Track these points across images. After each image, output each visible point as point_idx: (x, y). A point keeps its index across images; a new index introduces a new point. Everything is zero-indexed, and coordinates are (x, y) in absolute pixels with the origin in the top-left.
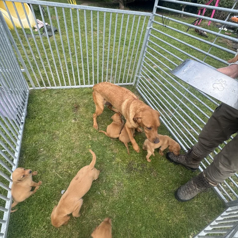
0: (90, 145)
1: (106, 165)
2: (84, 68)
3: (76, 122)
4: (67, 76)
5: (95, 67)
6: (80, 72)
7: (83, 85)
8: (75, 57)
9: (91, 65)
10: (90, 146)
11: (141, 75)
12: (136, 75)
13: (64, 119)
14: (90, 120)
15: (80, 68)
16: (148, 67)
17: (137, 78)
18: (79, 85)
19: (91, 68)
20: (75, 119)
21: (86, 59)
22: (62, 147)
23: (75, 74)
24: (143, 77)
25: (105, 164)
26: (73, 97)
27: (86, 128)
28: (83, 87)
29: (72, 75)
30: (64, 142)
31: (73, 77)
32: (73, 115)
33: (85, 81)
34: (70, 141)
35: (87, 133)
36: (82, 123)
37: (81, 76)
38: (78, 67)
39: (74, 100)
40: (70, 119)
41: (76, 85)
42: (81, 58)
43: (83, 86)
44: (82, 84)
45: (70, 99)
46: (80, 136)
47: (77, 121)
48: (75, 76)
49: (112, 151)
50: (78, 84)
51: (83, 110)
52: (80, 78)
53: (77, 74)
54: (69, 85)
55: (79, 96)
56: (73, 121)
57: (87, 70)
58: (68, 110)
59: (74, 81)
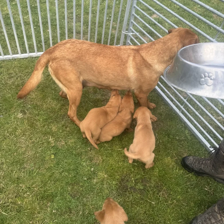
0: (53, 154)
1: (82, 186)
2: (34, 23)
3: (26, 117)
4: (5, 38)
5: (53, 20)
6: (28, 31)
7: (34, 52)
8: (16, 4)
9: (45, 18)
10: (53, 157)
11: (133, 32)
12: (124, 32)
13: (4, 113)
14: (50, 112)
15: (27, 24)
16: (143, 17)
17: (126, 36)
18: (26, 52)
19: (45, 24)
20: (24, 111)
21: (36, 7)
22: (4, 161)
23: (17, 34)
24: (136, 35)
25: (81, 184)
26: (17, 74)
27: (44, 126)
28: (34, 56)
29: (13, 35)
30: (7, 152)
31: (14, 39)
32: (19, 105)
33: (37, 46)
34: (16, 150)
35: (46, 134)
36: (37, 118)
37: (29, 37)
38: (22, 22)
39: (19, 79)
40: (14, 112)
41: (22, 53)
42: (27, 7)
43: (34, 54)
44: (32, 50)
45: (12, 77)
46: (34, 139)
47: (28, 115)
48: (18, 38)
49: (91, 161)
50: (24, 51)
51: (36, 95)
52: (28, 41)
53: (22, 33)
54: (9, 54)
55: (27, 72)
56: (20, 115)
57: (39, 26)
58: (9, 97)
59: (16, 47)
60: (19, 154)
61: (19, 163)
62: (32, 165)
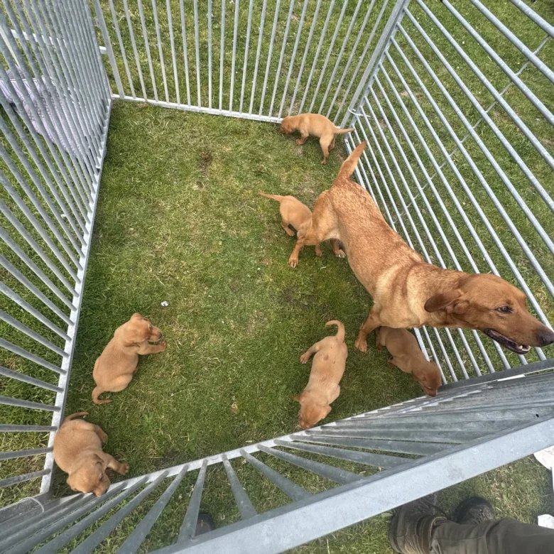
0: (221, 240)
1: (243, 282)
2: (236, 65)
3: (202, 190)
4: (196, 80)
5: (262, 67)
6: (226, 75)
7: (228, 109)
8: (219, 29)
9: (251, 60)
10: (220, 243)
12: (350, 110)
13: (178, 180)
14: (229, 192)
15: (227, 64)
18: (218, 108)
19: (250, 69)
20: (200, 183)
21: (244, 40)
23: (212, 78)
24: (364, 117)
25: (243, 280)
26: (201, 135)
27: (218, 207)
28: (227, 115)
29: (207, 78)
31: (207, 84)
32: (196, 175)
33: (234, 101)
34: (184, 225)
35: (219, 216)
36: (213, 195)
37: (226, 86)
38: (222, 60)
39: (203, 141)
40: (190, 182)
41: (213, 108)
42: (233, 37)
43: (227, 113)
44: (226, 107)
45: (195, 137)
46: (205, 219)
47: (204, 189)
48: (213, 83)
49: (260, 260)
50: (216, 106)
51: (218, 167)
52: (223, 91)
53: (219, 78)
54: (197, 105)
55: (214, 135)
56: (195, 187)
57: (242, 72)
58: (188, 162)
59: (208, 96)
60: (186, 230)
61: (185, 239)
62: (198, 245)
